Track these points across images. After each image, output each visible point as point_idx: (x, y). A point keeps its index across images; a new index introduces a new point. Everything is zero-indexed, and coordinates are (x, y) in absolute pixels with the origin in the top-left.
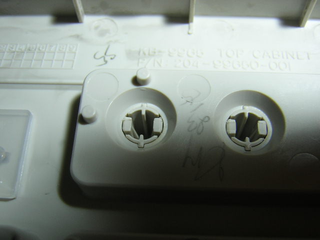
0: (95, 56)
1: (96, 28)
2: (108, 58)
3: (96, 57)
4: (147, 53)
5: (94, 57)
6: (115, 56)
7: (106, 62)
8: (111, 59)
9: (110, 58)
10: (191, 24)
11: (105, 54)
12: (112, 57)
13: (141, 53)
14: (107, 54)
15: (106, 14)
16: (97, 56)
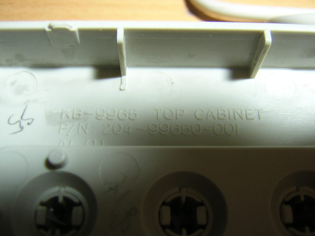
0: (9, 120)
1: (13, 83)
2: (24, 123)
3: (10, 122)
4: (70, 116)
5: (9, 123)
6: (33, 120)
7: (22, 128)
8: (28, 124)
9: (26, 123)
10: (123, 77)
11: (22, 118)
12: (30, 121)
13: (64, 115)
14: (24, 118)
15: (25, 66)
16: (12, 121)
